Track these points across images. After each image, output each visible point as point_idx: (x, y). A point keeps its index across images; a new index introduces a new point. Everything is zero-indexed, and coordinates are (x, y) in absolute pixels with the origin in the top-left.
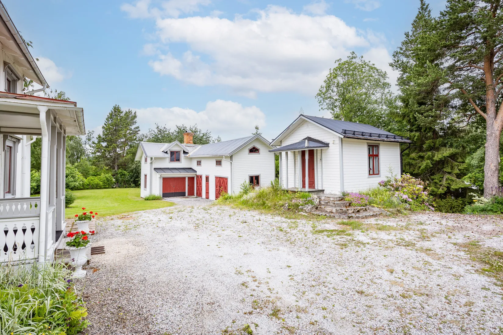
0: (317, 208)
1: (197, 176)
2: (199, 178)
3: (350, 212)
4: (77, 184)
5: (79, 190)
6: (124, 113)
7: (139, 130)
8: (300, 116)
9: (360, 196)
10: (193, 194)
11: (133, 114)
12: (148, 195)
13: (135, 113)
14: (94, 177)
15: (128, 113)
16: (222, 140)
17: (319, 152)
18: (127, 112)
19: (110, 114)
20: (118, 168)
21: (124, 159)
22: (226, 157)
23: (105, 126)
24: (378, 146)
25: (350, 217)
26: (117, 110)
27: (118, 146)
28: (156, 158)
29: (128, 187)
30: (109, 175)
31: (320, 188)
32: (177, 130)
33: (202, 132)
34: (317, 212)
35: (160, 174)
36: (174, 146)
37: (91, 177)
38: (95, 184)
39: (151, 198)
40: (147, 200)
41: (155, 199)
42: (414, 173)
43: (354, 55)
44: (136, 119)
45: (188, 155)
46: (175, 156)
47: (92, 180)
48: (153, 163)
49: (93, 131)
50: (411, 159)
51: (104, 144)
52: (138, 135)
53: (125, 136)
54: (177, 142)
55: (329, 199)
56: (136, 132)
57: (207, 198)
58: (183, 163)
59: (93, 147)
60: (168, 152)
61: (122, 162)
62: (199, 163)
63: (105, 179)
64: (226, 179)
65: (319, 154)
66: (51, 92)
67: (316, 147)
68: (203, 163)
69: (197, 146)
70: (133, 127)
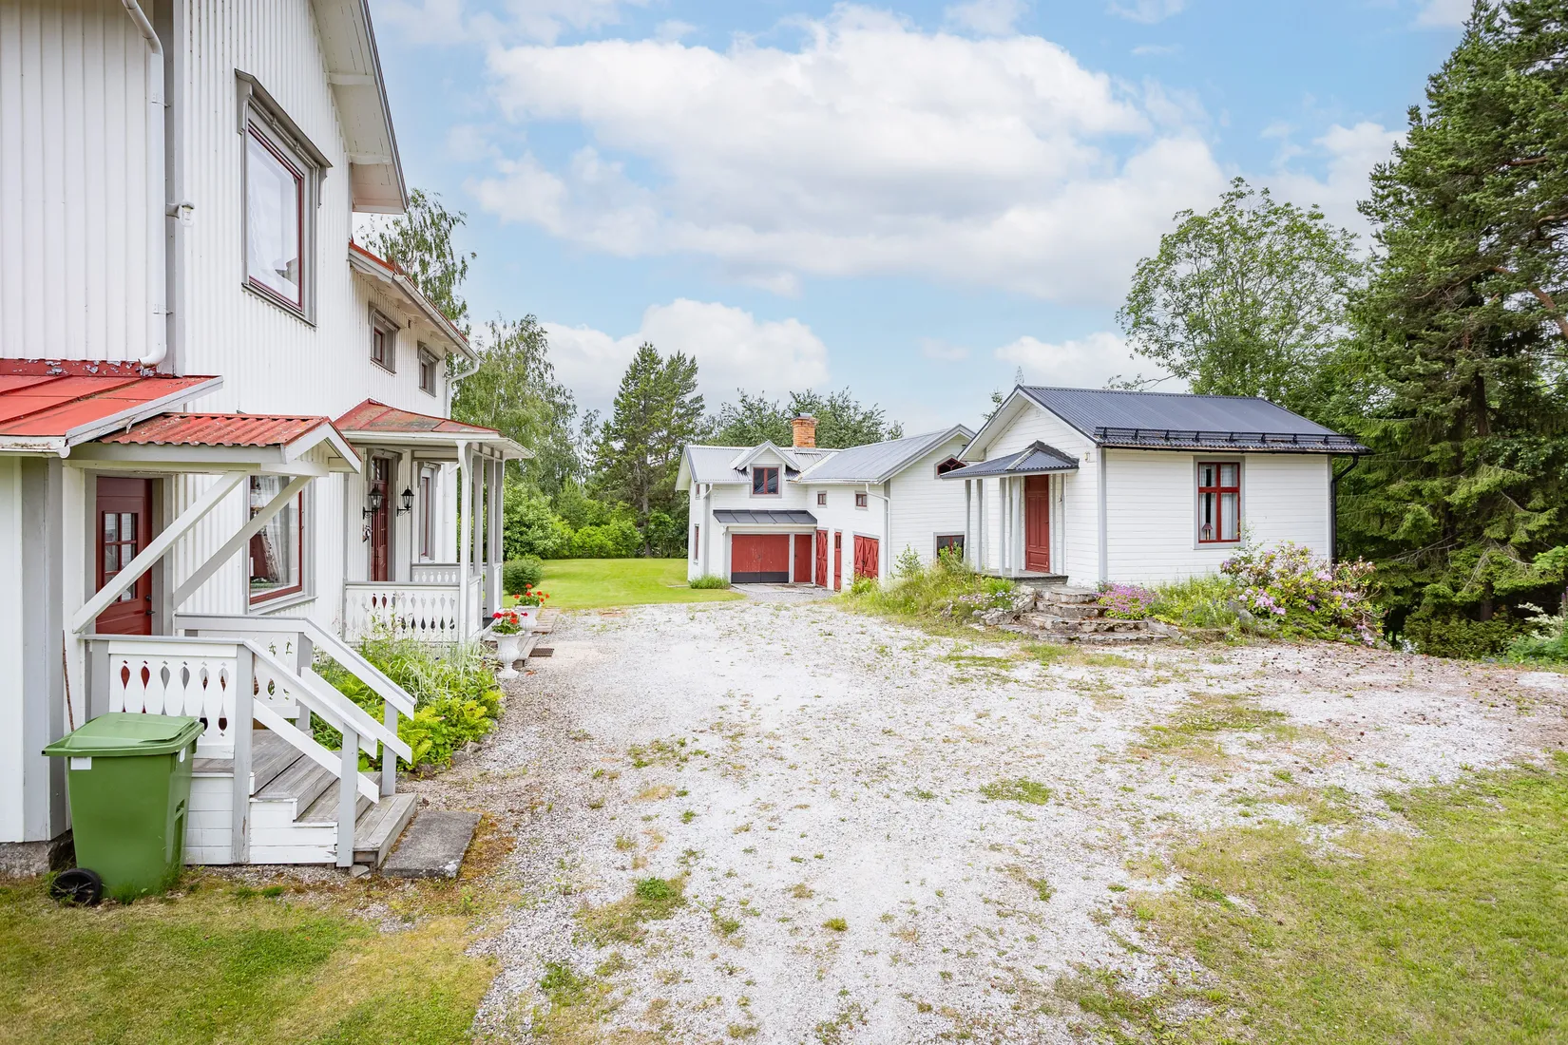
0: (1017, 618)
1: (818, 533)
2: (822, 535)
3: (1086, 628)
4: (550, 543)
5: (561, 558)
6: (665, 363)
7: (703, 407)
8: (1015, 389)
9: (1134, 595)
10: (809, 580)
11: (688, 363)
12: (700, 578)
13: (692, 361)
14: (594, 528)
15: (677, 361)
16: (906, 434)
17: (1059, 480)
18: (673, 360)
19: (631, 367)
20: (652, 506)
21: (663, 483)
22: (872, 486)
23: (620, 399)
24: (1238, 464)
25: (1072, 640)
26: (648, 356)
27: (650, 450)
28: (718, 487)
29: (674, 557)
30: (628, 524)
31: (1059, 573)
32: (794, 405)
33: (863, 410)
34: (1016, 627)
35: (726, 525)
36: (764, 455)
37: (587, 529)
38: (596, 546)
39: (705, 583)
40: (696, 587)
41: (713, 585)
42: (1390, 538)
43: (1243, 189)
44: (695, 377)
45: (796, 478)
46: (764, 480)
47: (589, 536)
48: (712, 498)
49: (597, 411)
50: (1388, 498)
51: (618, 445)
52: (701, 419)
53: (666, 423)
54: (768, 444)
55: (1058, 597)
56: (694, 412)
57: (838, 587)
58: (786, 499)
59: (593, 453)
60: (748, 470)
61: (660, 492)
62: (821, 499)
63: (619, 533)
64: (876, 541)
65: (1058, 486)
66: (505, 327)
67: (1055, 469)
68: (829, 499)
69: (823, 454)
70: (687, 398)
